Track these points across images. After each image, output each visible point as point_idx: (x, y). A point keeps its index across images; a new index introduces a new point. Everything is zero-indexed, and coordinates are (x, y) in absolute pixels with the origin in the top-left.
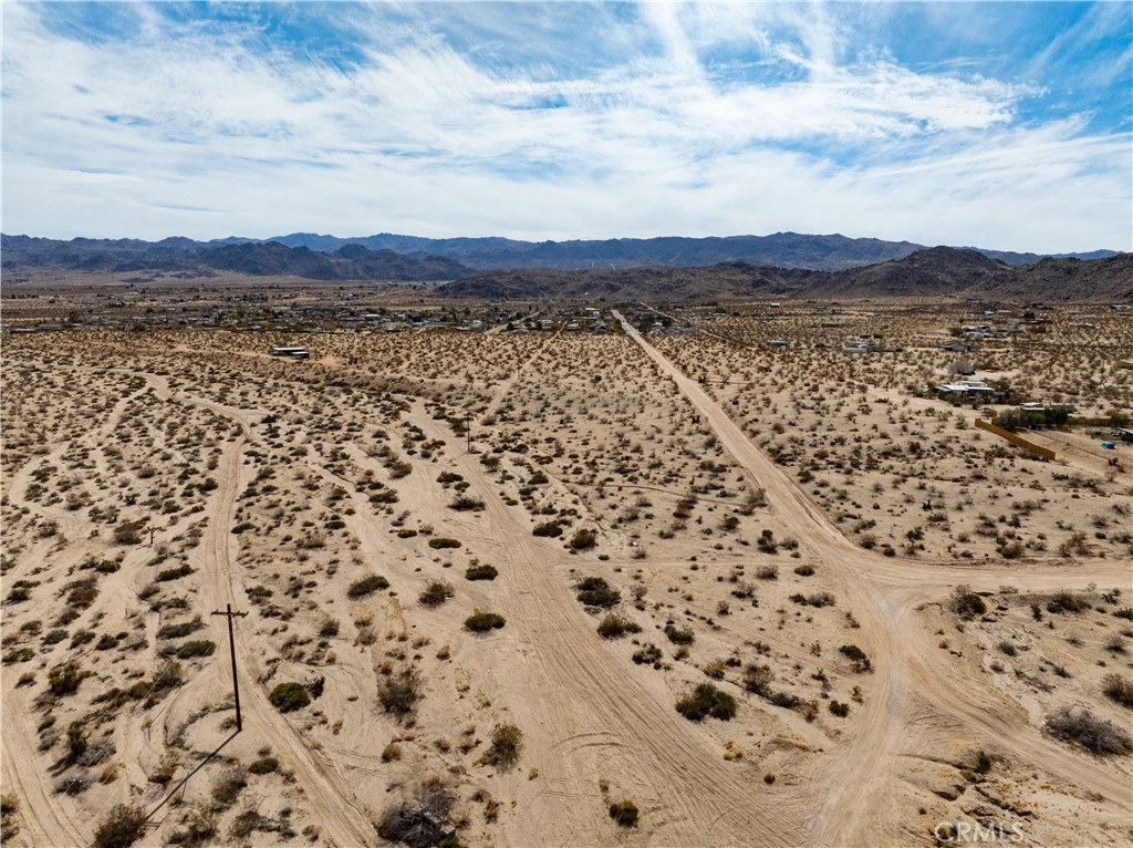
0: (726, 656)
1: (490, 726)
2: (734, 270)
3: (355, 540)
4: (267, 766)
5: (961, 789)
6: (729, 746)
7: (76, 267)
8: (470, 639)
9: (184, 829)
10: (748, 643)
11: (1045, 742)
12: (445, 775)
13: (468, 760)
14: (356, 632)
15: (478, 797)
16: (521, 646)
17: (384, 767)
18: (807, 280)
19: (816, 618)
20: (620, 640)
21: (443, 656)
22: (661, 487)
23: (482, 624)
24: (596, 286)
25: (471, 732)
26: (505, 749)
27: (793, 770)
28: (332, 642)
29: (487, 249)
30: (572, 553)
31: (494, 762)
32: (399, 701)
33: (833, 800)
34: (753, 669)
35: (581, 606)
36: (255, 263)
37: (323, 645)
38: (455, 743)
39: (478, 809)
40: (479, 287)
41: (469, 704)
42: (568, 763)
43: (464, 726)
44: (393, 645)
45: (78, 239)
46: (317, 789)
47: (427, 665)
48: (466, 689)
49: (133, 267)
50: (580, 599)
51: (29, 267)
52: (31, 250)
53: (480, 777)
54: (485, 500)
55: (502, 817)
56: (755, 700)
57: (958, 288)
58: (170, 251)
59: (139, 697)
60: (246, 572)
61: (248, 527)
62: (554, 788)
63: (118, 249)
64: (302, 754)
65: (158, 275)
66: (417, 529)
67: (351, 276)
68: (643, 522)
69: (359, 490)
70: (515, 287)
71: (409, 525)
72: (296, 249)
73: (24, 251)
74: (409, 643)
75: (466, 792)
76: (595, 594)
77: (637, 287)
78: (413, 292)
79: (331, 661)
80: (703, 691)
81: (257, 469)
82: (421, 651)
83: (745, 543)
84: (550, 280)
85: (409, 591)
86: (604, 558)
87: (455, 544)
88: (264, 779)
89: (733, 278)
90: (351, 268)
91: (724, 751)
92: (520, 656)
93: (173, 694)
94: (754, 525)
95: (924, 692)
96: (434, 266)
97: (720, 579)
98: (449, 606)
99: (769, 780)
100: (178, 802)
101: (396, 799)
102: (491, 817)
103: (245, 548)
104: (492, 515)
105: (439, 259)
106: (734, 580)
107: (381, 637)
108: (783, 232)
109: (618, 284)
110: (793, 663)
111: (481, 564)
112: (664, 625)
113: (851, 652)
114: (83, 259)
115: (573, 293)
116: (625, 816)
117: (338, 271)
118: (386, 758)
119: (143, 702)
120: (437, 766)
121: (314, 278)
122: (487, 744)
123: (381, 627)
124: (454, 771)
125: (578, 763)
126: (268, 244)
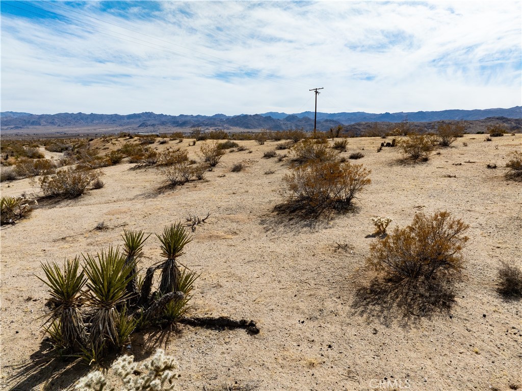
2: (498, 121)
7: (178, 126)
29: (355, 117)
36: (248, 124)
45: (181, 115)
51: (160, 126)
72: (266, 118)
73: (160, 120)
96: (328, 124)
114: (180, 123)
126: (254, 115)
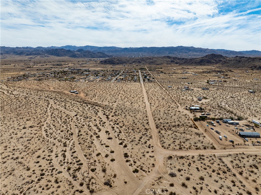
0: (139, 165)
1: (114, 174)
2: (167, 58)
3: (96, 146)
4: (93, 178)
5: (157, 180)
6: (137, 176)
7: (17, 54)
8: (111, 162)
9: (87, 184)
10: (142, 163)
11: (168, 176)
12: (109, 179)
13: (112, 177)
14: (98, 161)
15: (113, 181)
16: (117, 163)
17: (104, 178)
18: (183, 60)
19: (151, 159)
20: (128, 163)
21: (108, 165)
22: (138, 134)
23: (113, 160)
24: (136, 61)
25: (112, 174)
26: (115, 176)
27: (142, 178)
28: (96, 163)
29: (111, 50)
30: (124, 148)
31: (114, 177)
32: (104, 171)
33: (145, 181)
34: (142, 167)
35: (124, 157)
36: (58, 54)
37: (95, 163)
38: (110, 175)
39: (113, 182)
40: (110, 62)
41: (111, 171)
42: (121, 177)
43: (111, 173)
44: (103, 163)
46: (98, 180)
47: (107, 166)
48: (111, 169)
49: (30, 54)
50: (124, 156)
51: (6, 54)
52: (6, 50)
53: (113, 179)
54: (113, 137)
55: (115, 183)
56: (141, 170)
57: (216, 64)
58: (38, 50)
59: (77, 170)
60: (83, 152)
61: (81, 143)
62: (119, 180)
63: (26, 50)
64: (95, 176)
65: (36, 57)
66: (103, 144)
68: (134, 142)
69: (94, 135)
70: (118, 62)
71: (102, 143)
72: (67, 50)
74: (104, 163)
75: (111, 180)
76: (126, 155)
77: (145, 62)
78: (95, 62)
79: (96, 165)
80: (136, 169)
81: (78, 129)
82: (106, 164)
83: (147, 146)
85: (104, 155)
86: (128, 149)
87: (108, 146)
88: (93, 179)
89: (167, 60)
90: (80, 55)
91: (136, 176)
92: (117, 165)
93: (80, 170)
94: (149, 142)
95: (159, 170)
96: (99, 54)
97: (142, 153)
98: (108, 157)
99: (140, 179)
100: (85, 181)
101: (105, 181)
102: (114, 183)
103: (81, 147)
104: (113, 140)
105: (100, 53)
106: (143, 153)
107: (101, 162)
108: (180, 46)
109: (141, 61)
110: (146, 166)
111: (112, 150)
112: (133, 160)
113: (153, 164)
114: (18, 52)
115: (131, 63)
116: (126, 183)
117: (77, 56)
118: (104, 177)
119: (78, 171)
120: (109, 178)
122: (113, 176)
123: (101, 161)
124: (110, 178)
125: (122, 177)
126: (61, 49)
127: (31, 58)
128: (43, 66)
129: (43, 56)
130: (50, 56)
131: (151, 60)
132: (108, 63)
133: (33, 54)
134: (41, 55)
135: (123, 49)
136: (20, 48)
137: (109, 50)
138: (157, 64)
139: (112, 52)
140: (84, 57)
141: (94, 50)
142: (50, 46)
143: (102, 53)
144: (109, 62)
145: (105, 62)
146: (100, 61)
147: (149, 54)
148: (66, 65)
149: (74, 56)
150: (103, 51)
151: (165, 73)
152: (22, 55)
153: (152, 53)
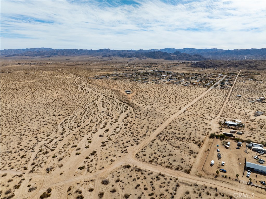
24: (232, 65)
49: (131, 57)
52: (114, 53)
58: (139, 53)
63: (129, 52)
65: (135, 59)
67: (175, 59)
70: (209, 65)
72: (164, 53)
73: (113, 53)
84: (219, 63)
90: (175, 57)
96: (195, 57)
114: (122, 55)
115: (225, 67)
117: (173, 58)
121: (167, 60)
126: (158, 52)
127: (131, 60)
128: (135, 67)
129: (141, 58)
130: (147, 58)
131: (251, 64)
132: (198, 66)
133: (133, 56)
134: (139, 57)
135: (225, 51)
136: (125, 51)
137: (208, 52)
138: (258, 69)
139: (211, 54)
140: (179, 59)
141: (192, 52)
142: (150, 49)
143: (198, 56)
144: (200, 65)
145: (196, 65)
146: (192, 63)
147: (257, 57)
148: (156, 67)
149: (169, 58)
150: (201, 54)
151: (256, 80)
152: (125, 57)
153: (261, 55)
